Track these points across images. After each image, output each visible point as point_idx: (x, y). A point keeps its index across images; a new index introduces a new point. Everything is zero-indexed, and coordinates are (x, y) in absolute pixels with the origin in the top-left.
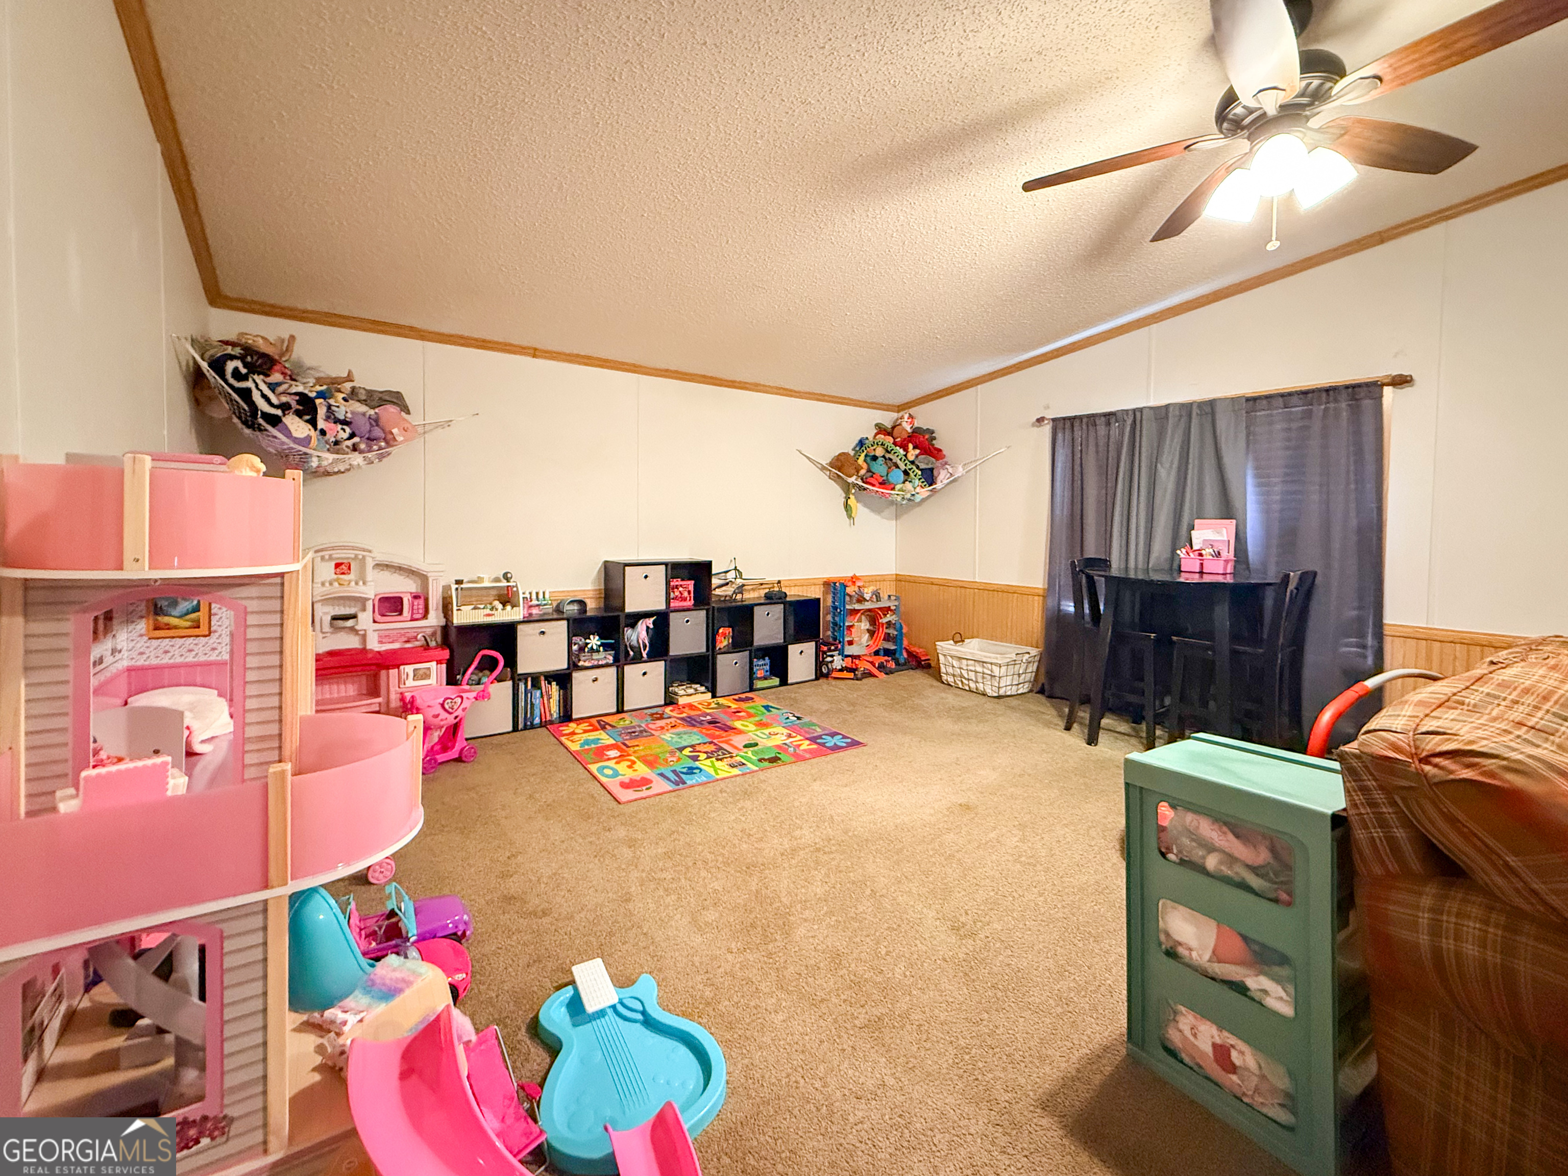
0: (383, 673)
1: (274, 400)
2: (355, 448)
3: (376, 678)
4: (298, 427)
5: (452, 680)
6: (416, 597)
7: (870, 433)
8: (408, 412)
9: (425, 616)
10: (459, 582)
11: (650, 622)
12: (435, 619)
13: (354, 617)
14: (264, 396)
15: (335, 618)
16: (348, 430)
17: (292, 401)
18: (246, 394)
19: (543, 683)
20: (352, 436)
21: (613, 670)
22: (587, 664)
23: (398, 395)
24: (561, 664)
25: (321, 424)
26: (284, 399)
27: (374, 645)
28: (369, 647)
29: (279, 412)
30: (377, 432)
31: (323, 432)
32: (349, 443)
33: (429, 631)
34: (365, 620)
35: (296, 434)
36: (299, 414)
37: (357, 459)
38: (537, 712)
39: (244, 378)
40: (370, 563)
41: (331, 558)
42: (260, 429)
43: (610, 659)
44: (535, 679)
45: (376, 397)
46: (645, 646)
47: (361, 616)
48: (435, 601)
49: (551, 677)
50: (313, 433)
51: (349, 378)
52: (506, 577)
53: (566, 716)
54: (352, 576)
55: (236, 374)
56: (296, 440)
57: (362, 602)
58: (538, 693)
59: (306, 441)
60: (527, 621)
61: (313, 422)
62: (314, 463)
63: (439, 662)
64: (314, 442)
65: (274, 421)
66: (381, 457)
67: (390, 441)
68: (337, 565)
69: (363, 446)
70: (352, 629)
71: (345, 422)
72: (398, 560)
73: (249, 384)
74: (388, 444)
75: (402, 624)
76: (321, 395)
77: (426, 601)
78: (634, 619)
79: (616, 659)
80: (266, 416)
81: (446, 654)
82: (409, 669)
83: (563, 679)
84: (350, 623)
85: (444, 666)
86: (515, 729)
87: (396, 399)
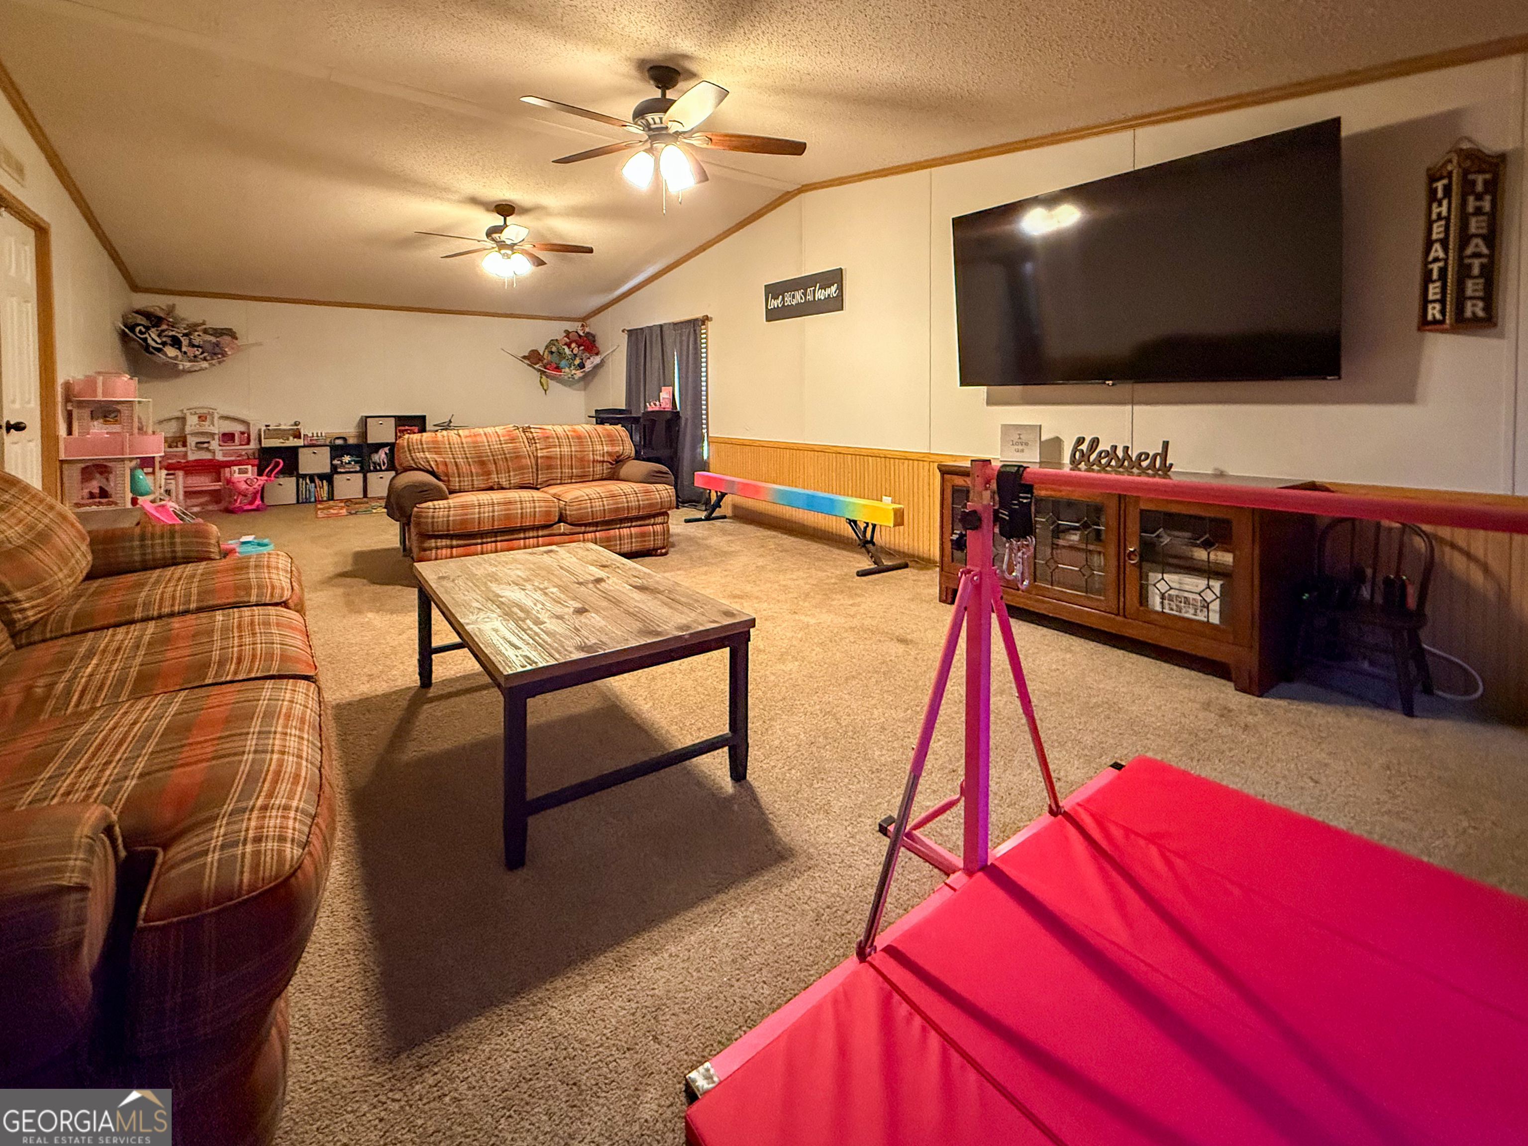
0: (222, 470)
1: (159, 341)
2: (205, 359)
3: (219, 474)
4: (171, 352)
5: (260, 473)
6: (243, 433)
7: (561, 336)
8: (237, 339)
9: (248, 443)
10: (267, 426)
11: (387, 449)
12: (253, 445)
13: (208, 442)
14: (153, 340)
15: (197, 443)
16: (200, 350)
17: (169, 341)
18: (145, 340)
19: (317, 481)
20: (202, 353)
21: (361, 475)
22: (342, 470)
23: (230, 330)
24: (327, 470)
25: (184, 349)
26: (164, 339)
27: (219, 457)
28: (217, 458)
29: (160, 346)
30: (217, 350)
31: (185, 353)
32: (202, 356)
33: (250, 452)
34: (214, 444)
35: (170, 355)
36: (172, 346)
37: (205, 364)
38: (312, 494)
39: (144, 333)
40: (216, 416)
41: (196, 413)
42: (152, 353)
43: (358, 469)
44: (312, 478)
45: (219, 331)
46: (384, 464)
47: (212, 442)
48: (253, 436)
49: (322, 477)
50: (179, 353)
51: (204, 323)
52: (296, 424)
53: (331, 497)
54: (207, 423)
55: (141, 332)
56: (171, 358)
57: (212, 435)
58: (313, 485)
59: (176, 358)
60: (304, 446)
61: (180, 349)
62: (181, 367)
63: (253, 465)
64: (180, 357)
65: (159, 350)
66: (220, 363)
67: (224, 354)
68: (200, 417)
69: (208, 358)
70: (207, 449)
71: (198, 347)
72: (231, 414)
73: (147, 335)
74: (223, 356)
75: (236, 447)
76: (185, 335)
77: (249, 436)
78: (378, 447)
79: (362, 468)
80: (154, 348)
81: (256, 462)
82: (236, 468)
83: (328, 478)
84: (206, 445)
85: (256, 468)
86: (298, 502)
87: (230, 333)
